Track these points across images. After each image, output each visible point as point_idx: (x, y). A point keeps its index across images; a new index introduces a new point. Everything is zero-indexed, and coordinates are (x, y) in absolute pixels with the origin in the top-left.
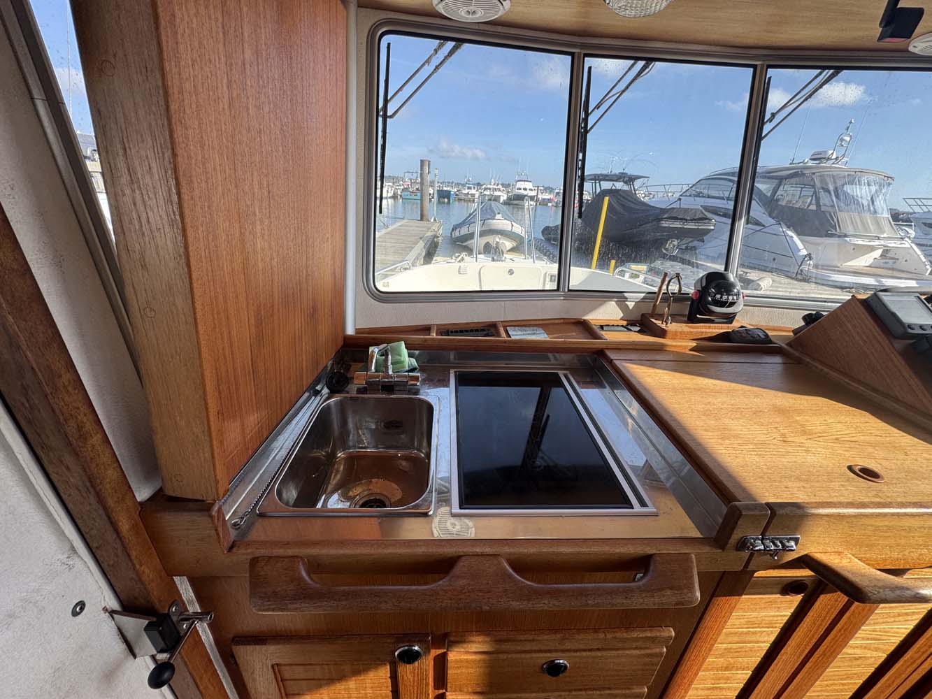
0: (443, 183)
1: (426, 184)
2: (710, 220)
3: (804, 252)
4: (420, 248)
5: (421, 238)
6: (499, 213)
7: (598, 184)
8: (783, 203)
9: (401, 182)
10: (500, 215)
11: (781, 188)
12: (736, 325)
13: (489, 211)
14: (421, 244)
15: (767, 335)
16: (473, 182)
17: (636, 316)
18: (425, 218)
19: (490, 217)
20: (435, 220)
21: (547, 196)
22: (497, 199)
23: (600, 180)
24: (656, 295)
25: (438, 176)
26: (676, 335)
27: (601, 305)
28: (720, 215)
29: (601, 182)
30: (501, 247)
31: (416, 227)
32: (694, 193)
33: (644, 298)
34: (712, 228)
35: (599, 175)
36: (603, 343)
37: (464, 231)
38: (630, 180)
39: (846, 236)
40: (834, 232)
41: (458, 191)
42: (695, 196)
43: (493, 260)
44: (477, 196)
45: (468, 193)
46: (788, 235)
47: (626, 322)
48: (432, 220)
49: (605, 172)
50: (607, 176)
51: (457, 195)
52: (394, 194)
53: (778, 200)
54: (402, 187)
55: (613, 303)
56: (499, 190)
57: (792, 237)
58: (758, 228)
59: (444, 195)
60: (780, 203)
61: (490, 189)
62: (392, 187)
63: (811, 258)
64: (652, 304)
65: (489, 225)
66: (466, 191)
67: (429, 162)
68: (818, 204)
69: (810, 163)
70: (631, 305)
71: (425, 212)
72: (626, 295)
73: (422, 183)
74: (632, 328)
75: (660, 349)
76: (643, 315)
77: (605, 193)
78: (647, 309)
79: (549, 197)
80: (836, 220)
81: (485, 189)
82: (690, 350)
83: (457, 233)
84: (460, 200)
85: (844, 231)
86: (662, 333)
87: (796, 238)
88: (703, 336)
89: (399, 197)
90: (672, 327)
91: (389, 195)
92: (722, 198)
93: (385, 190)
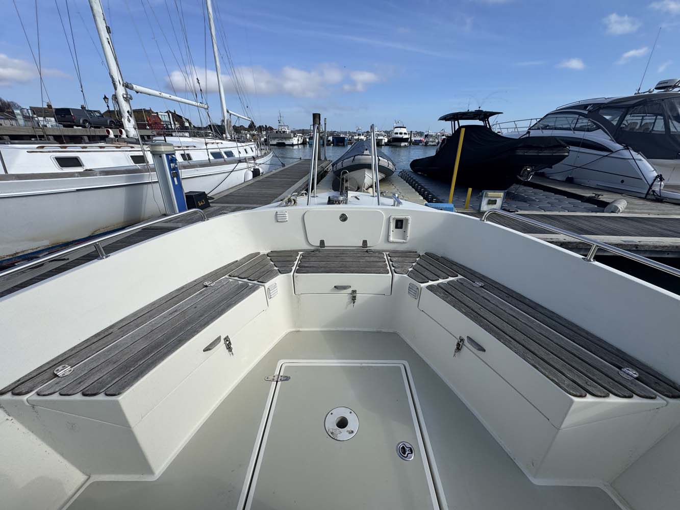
2: (565, 146)
3: (655, 174)
8: (632, 130)
10: (368, 151)
11: (627, 117)
13: (361, 148)
19: (359, 153)
21: (418, 138)
23: (458, 119)
32: (541, 126)
34: (567, 154)
35: (457, 114)
37: (339, 166)
38: (484, 115)
45: (358, 139)
46: (637, 159)
48: (323, 160)
49: (463, 111)
50: (463, 114)
51: (350, 140)
52: (304, 141)
53: (625, 128)
56: (382, 135)
57: (640, 160)
58: (607, 153)
59: (339, 141)
60: (628, 130)
62: (302, 137)
63: (662, 179)
65: (359, 160)
69: (656, 92)
77: (463, 129)
83: (335, 169)
89: (307, 143)
91: (299, 143)
92: (569, 129)
93: (296, 139)
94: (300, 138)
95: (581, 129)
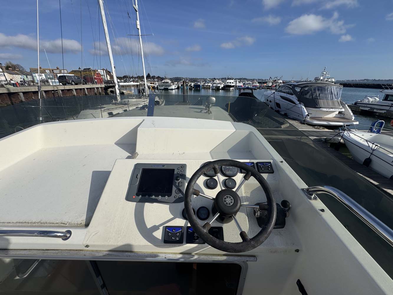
3: (307, 113)
28: (284, 99)
39: (320, 108)
40: (317, 106)
41: (203, 84)
46: (302, 108)
52: (178, 87)
54: (181, 84)
57: (304, 108)
58: (294, 105)
59: (197, 86)
61: (216, 83)
62: (177, 84)
63: (309, 116)
80: (318, 102)
84: (204, 88)
85: (320, 106)
93: (174, 86)
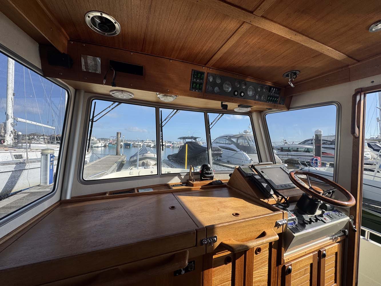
0: (127, 140)
1: (119, 141)
2: (221, 150)
3: (250, 159)
4: (115, 166)
5: (116, 162)
6: (149, 151)
7: (185, 140)
8: (241, 144)
9: (109, 141)
10: (149, 152)
11: (238, 140)
12: (214, 180)
13: (145, 150)
14: (116, 165)
15: (222, 182)
16: (140, 140)
17: (185, 181)
18: (118, 154)
19: (145, 153)
20: (123, 155)
21: (169, 144)
22: (149, 146)
23: (185, 139)
24: (189, 173)
25: (124, 138)
26: (196, 185)
27: (173, 178)
28: (224, 149)
29: (186, 139)
30: (149, 163)
31: (115, 158)
32: (215, 142)
33: (187, 174)
34: (222, 153)
35: (185, 137)
36: (172, 190)
37: (135, 158)
38: (195, 139)
41: (134, 143)
42: (216, 143)
43: (145, 168)
44: (142, 145)
45: (138, 144)
47: (182, 183)
48: (122, 155)
49: (187, 136)
50: (187, 137)
51: (133, 145)
52: (105, 145)
53: (239, 144)
54: (109, 142)
55: (177, 177)
56: (151, 143)
57: (245, 154)
58: (236, 152)
59: (127, 146)
60: (240, 145)
61: (147, 142)
62: (104, 142)
63: (252, 161)
64: (189, 176)
65: (145, 155)
66: (137, 143)
67: (121, 133)
68: (249, 145)
69: (244, 133)
70: (183, 177)
71: (119, 152)
72: (181, 174)
73: (117, 141)
74: (183, 185)
75: (190, 190)
76: (187, 180)
77: (187, 143)
78: (188, 178)
79: (170, 145)
80: (255, 149)
81: (145, 142)
82: (200, 189)
83: (132, 160)
84: (134, 147)
86: (192, 185)
87: (246, 155)
88: (205, 185)
89: (107, 146)
90: (195, 183)
91: (102, 146)
92: (224, 144)
93: (101, 144)
94: (103, 143)
95: (227, 144)
